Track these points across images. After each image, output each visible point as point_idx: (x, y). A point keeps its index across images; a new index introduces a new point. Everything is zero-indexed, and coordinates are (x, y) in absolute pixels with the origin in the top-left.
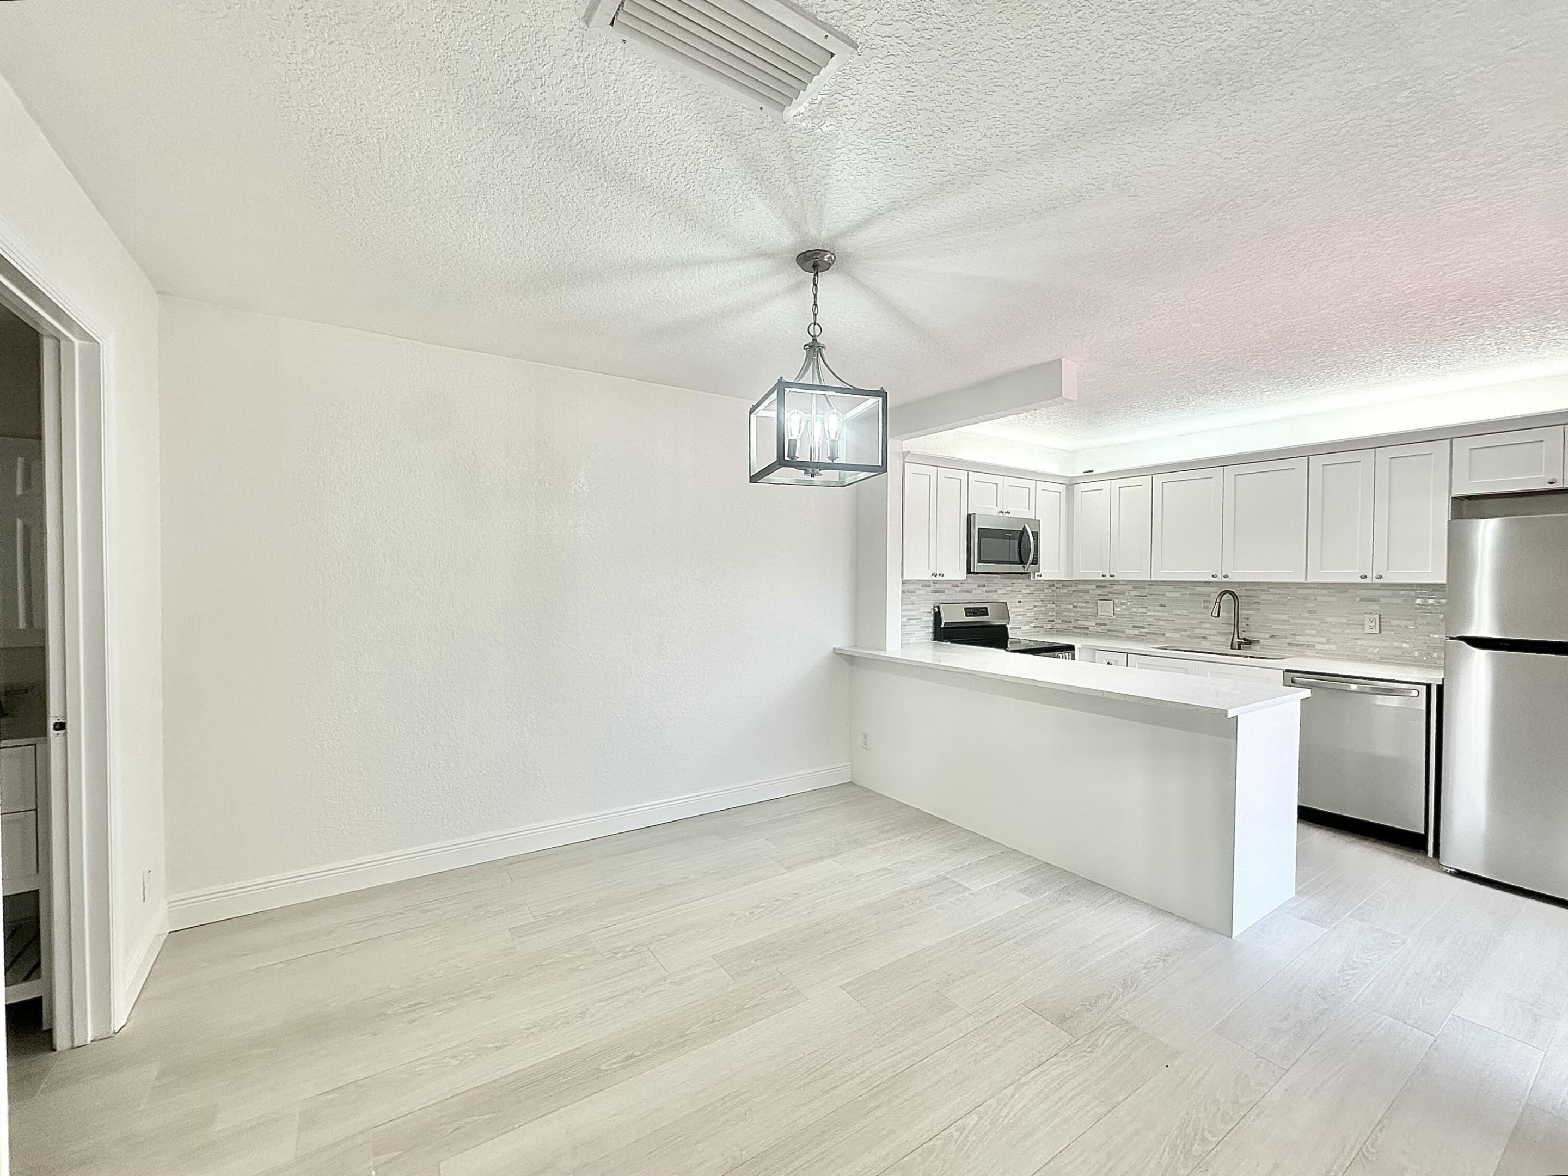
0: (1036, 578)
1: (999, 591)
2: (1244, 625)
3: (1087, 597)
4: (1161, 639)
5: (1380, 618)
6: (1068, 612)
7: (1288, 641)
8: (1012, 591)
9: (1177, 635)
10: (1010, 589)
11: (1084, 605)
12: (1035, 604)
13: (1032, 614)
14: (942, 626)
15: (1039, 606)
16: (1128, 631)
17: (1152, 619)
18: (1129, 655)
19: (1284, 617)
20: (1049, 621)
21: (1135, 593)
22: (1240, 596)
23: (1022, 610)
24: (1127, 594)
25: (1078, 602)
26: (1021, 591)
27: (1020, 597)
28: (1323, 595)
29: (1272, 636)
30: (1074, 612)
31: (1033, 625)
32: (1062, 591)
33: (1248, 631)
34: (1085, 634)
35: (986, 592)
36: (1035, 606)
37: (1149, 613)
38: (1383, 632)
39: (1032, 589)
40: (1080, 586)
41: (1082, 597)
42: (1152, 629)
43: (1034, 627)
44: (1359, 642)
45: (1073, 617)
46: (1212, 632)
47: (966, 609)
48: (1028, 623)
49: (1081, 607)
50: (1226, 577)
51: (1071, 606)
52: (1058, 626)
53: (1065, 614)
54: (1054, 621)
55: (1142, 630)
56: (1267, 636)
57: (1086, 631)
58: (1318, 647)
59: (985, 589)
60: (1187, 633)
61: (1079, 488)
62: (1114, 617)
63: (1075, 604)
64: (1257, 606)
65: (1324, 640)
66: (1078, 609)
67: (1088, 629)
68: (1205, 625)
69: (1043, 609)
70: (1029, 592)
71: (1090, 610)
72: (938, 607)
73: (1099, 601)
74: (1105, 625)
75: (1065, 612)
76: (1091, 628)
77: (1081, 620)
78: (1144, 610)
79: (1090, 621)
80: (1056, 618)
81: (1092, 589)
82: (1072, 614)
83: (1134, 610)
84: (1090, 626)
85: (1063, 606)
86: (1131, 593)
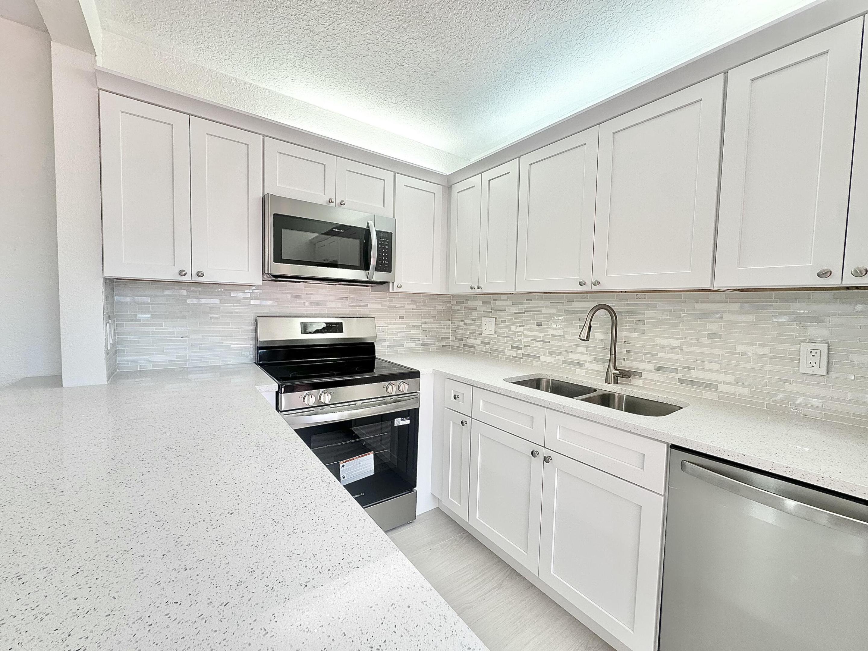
0: (396, 289)
1: (370, 306)
2: (624, 350)
3: (474, 314)
4: (536, 363)
5: (829, 350)
6: (460, 329)
7: (679, 376)
8: (389, 306)
10: (386, 303)
11: (473, 322)
12: (424, 320)
13: (421, 331)
15: (428, 323)
16: (507, 352)
17: (529, 340)
18: (474, 387)
20: (442, 338)
21: (514, 309)
22: (620, 313)
23: (405, 326)
24: (508, 310)
25: (468, 319)
26: (404, 307)
28: (731, 312)
29: (659, 369)
30: (465, 329)
31: (421, 342)
32: (456, 308)
33: (628, 360)
34: (471, 352)
36: (425, 323)
37: (526, 333)
38: (832, 374)
39: (420, 304)
41: (471, 314)
42: (529, 351)
45: (464, 334)
47: (303, 324)
48: (413, 340)
49: (470, 325)
50: (596, 283)
51: (462, 324)
52: (452, 343)
53: (458, 331)
54: (449, 338)
55: (519, 351)
56: (652, 367)
57: (472, 350)
58: (722, 387)
59: (347, 303)
60: (562, 358)
61: (458, 188)
62: (496, 336)
63: (466, 322)
64: (640, 326)
66: (468, 327)
67: (474, 347)
69: (436, 325)
70: (415, 307)
71: (476, 328)
73: (483, 318)
74: (488, 344)
75: (458, 329)
76: (477, 347)
77: (470, 338)
78: (520, 329)
79: (476, 339)
80: (451, 336)
81: (479, 306)
82: (463, 332)
83: (513, 328)
84: (476, 344)
85: (457, 323)
86: (511, 308)
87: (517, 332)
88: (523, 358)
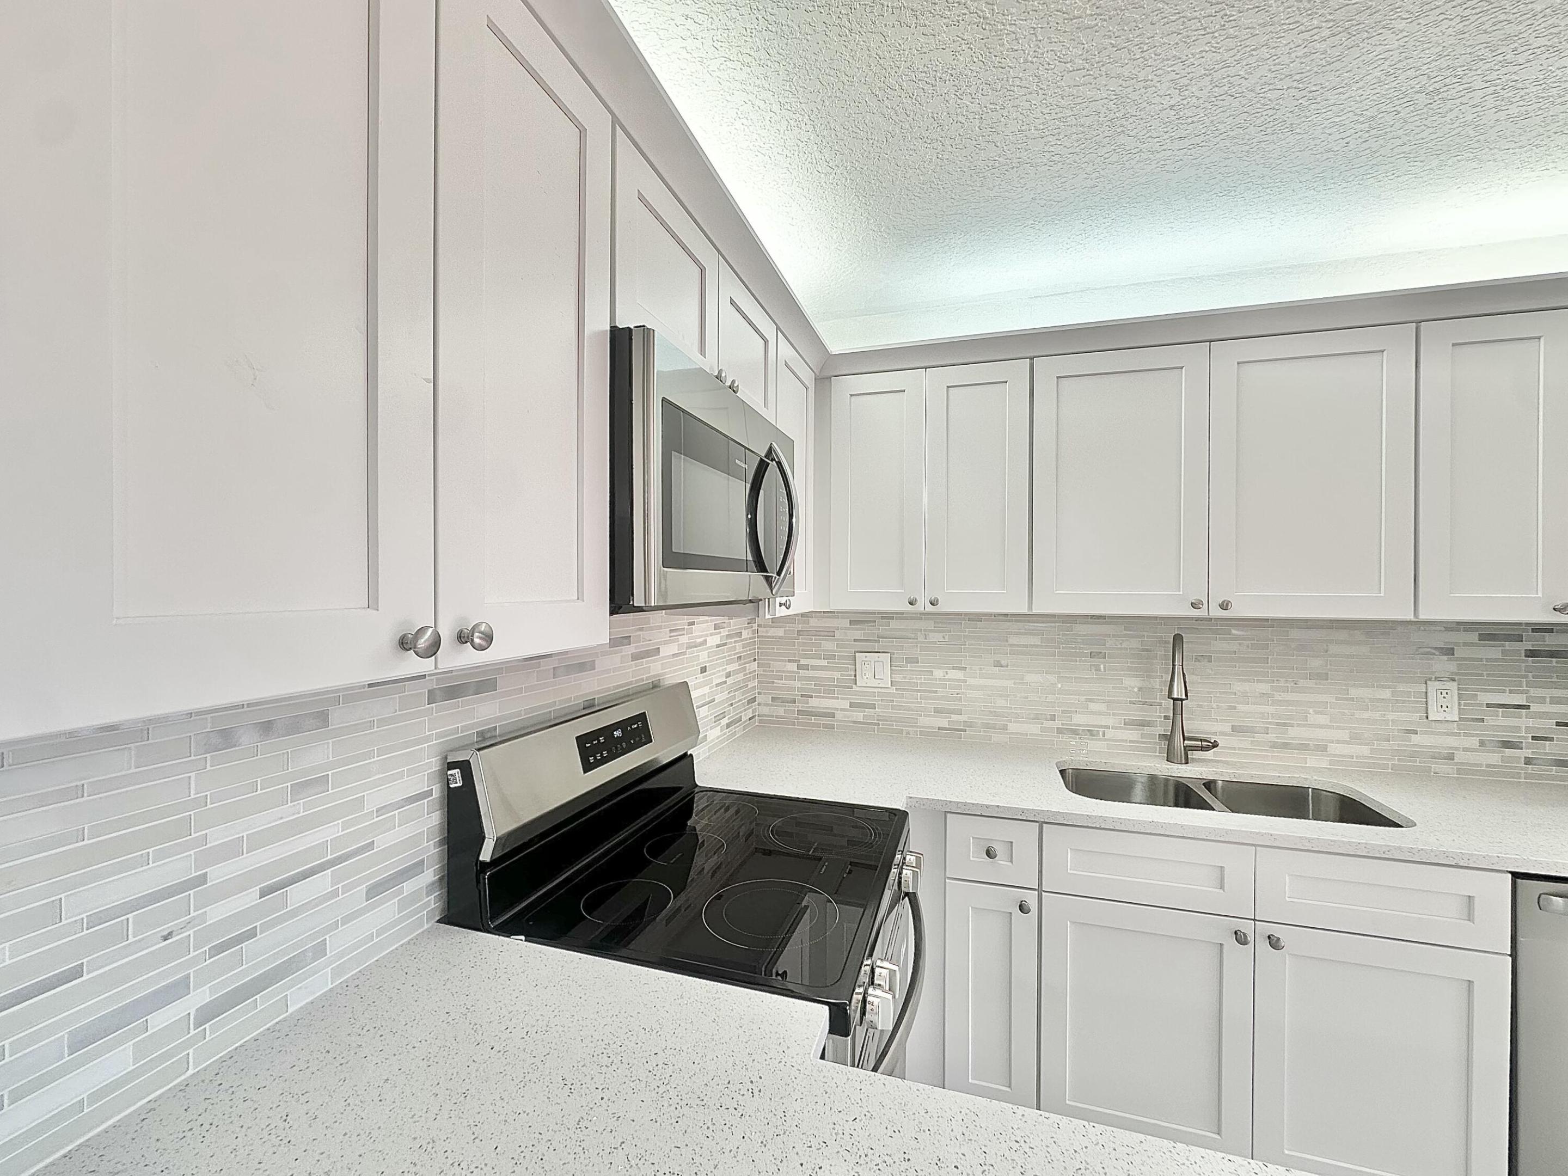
0: (783, 608)
3: (829, 645)
6: (787, 678)
8: (690, 646)
9: (1034, 729)
10: (684, 639)
11: (824, 663)
12: (728, 669)
13: (724, 694)
14: (486, 855)
15: (734, 673)
16: (924, 721)
17: (980, 694)
19: (1264, 688)
20: (748, 702)
21: (937, 637)
23: (706, 689)
24: (921, 639)
25: (806, 656)
26: (704, 642)
27: (703, 656)
30: (801, 678)
32: (773, 632)
34: (825, 726)
35: (636, 657)
37: (971, 681)
39: (724, 632)
40: (813, 622)
41: (820, 645)
43: (728, 726)
44: (1416, 739)
45: (800, 689)
46: (1110, 721)
47: (580, 740)
48: (718, 719)
49: (815, 668)
50: (1224, 606)
51: (793, 667)
52: (765, 710)
53: (778, 683)
55: (955, 717)
57: (828, 721)
58: (1333, 748)
60: (1057, 724)
61: (847, 385)
62: (893, 690)
63: (803, 662)
64: (1204, 664)
65: (1345, 735)
66: (811, 673)
67: (832, 715)
68: (1093, 707)
69: (742, 676)
70: (719, 641)
71: (837, 675)
72: (465, 767)
73: (857, 654)
74: (872, 706)
75: (780, 678)
76: (839, 716)
77: (816, 697)
78: (959, 675)
79: (838, 698)
80: (759, 693)
81: (842, 628)
82: (797, 684)
83: (938, 674)
84: (837, 709)
85: (777, 666)
86: (931, 634)
87: (949, 680)
88: (965, 731)
